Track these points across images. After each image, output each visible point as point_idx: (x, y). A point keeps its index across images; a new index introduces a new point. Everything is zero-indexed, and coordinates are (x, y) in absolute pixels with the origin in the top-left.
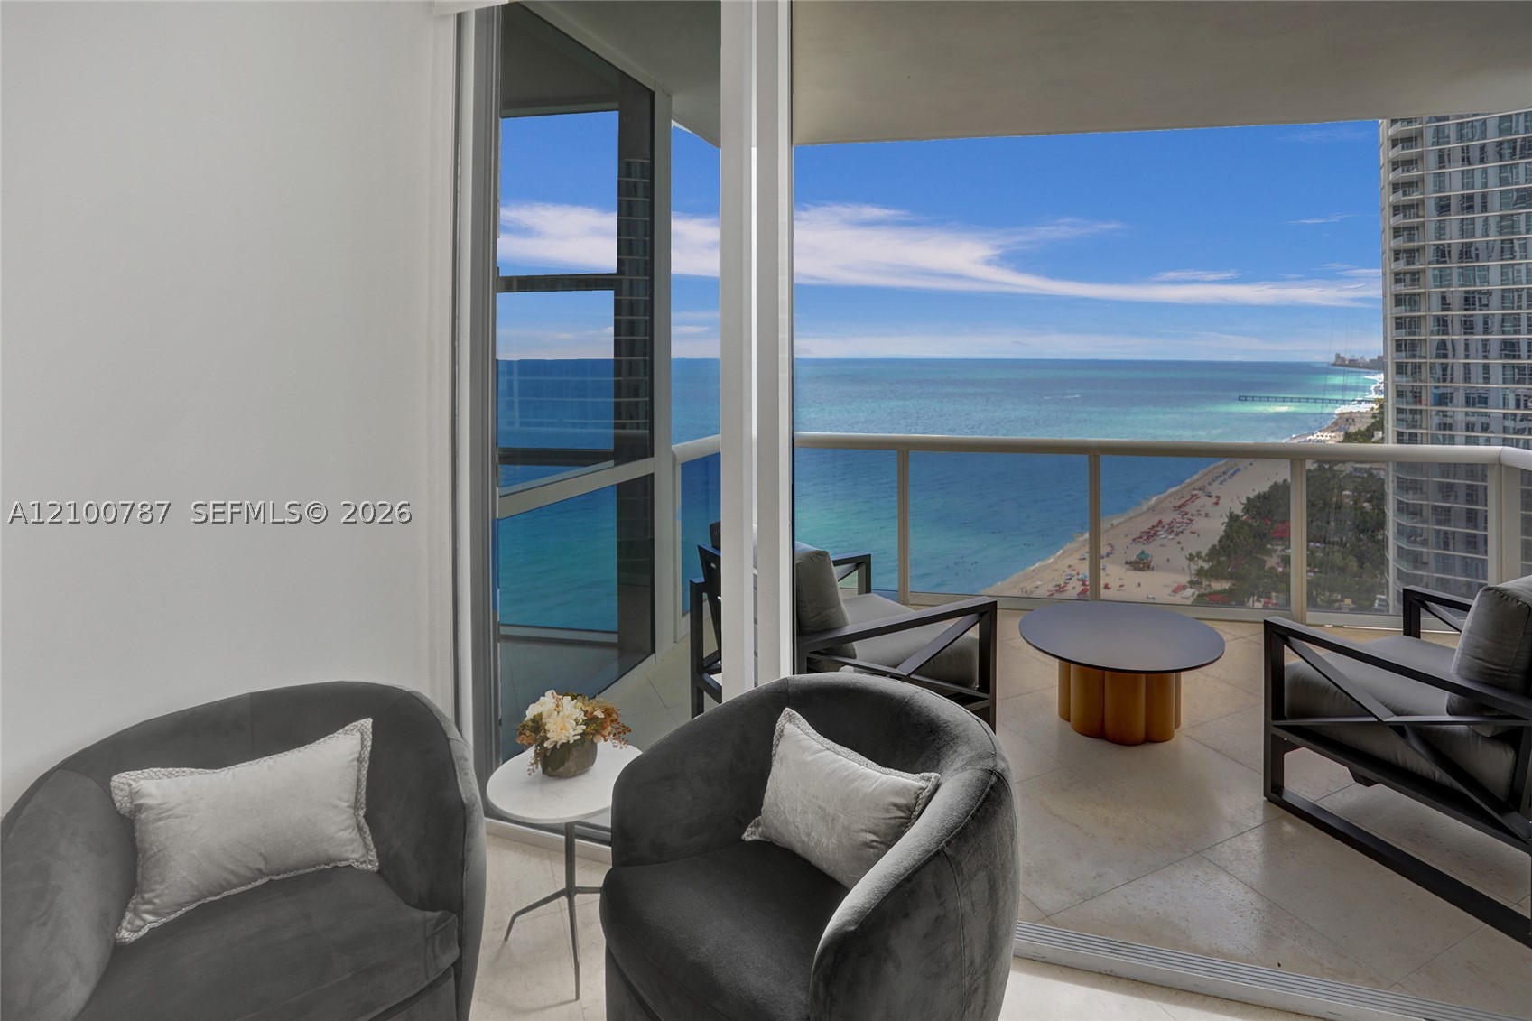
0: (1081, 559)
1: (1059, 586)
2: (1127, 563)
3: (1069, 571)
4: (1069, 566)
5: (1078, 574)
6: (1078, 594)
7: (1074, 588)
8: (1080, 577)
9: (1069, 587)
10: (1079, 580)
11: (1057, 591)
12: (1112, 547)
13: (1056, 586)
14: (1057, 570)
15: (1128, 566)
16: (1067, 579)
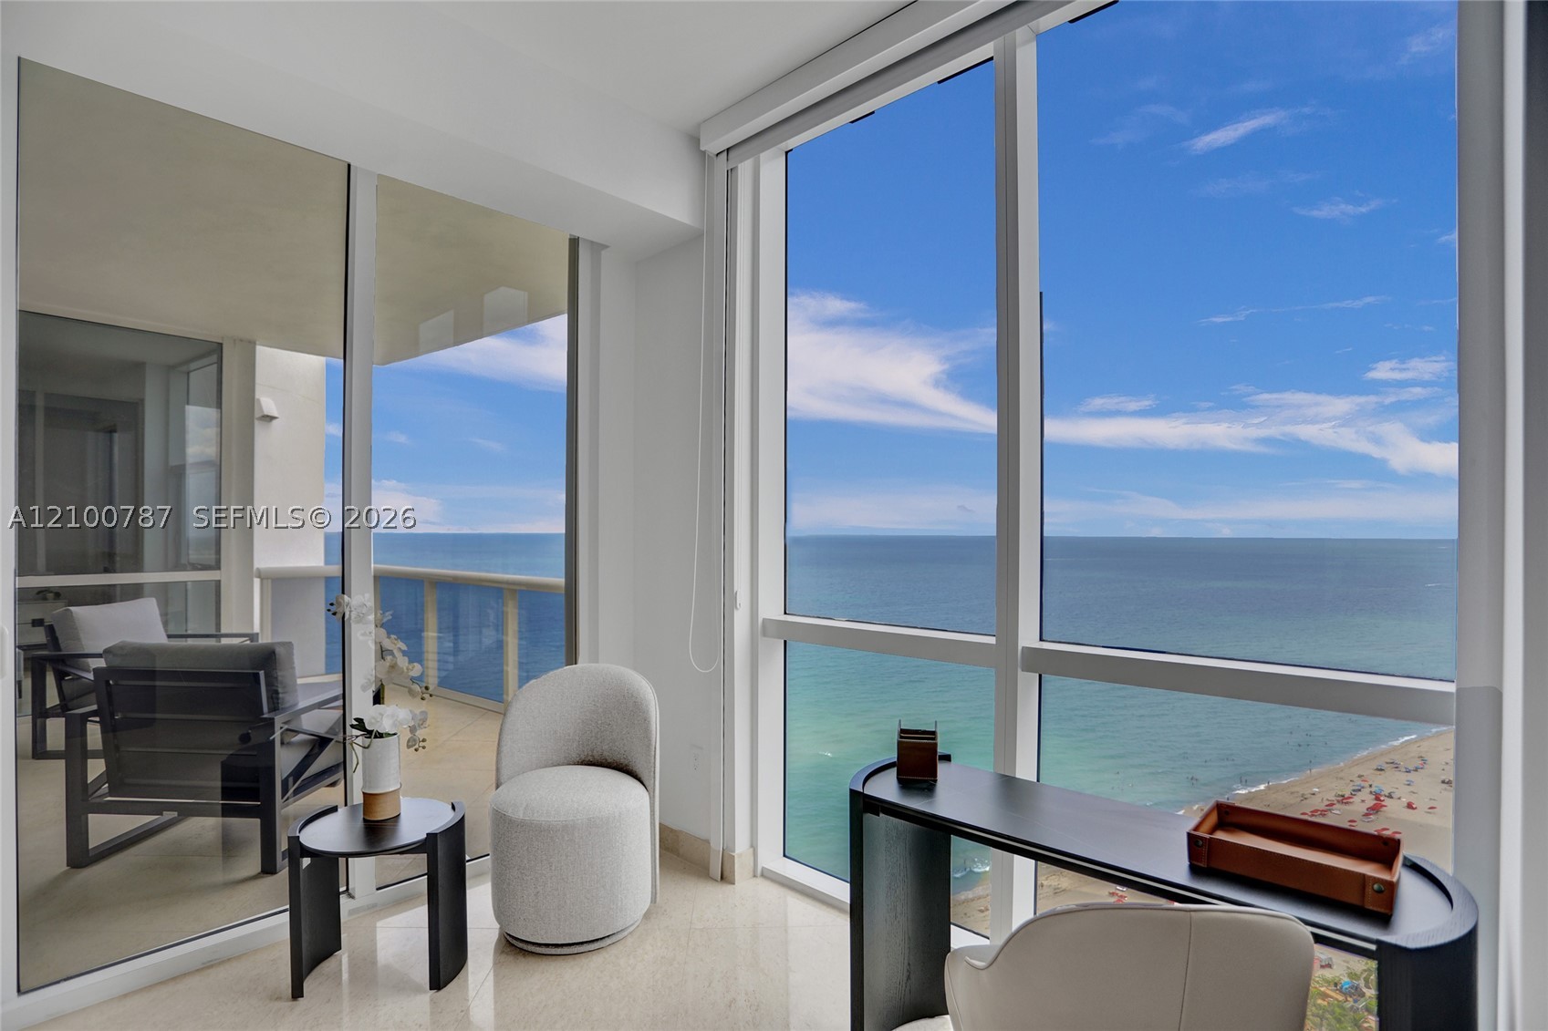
0: (1378, 770)
1: (1343, 796)
2: (1443, 782)
3: (1358, 782)
4: (1360, 776)
5: (1371, 786)
6: (1367, 809)
7: (1363, 801)
8: (1373, 789)
9: (1356, 799)
10: (1371, 793)
11: (1338, 801)
12: (1424, 761)
13: (1339, 796)
14: (1341, 778)
15: (1445, 786)
16: (1354, 791)
